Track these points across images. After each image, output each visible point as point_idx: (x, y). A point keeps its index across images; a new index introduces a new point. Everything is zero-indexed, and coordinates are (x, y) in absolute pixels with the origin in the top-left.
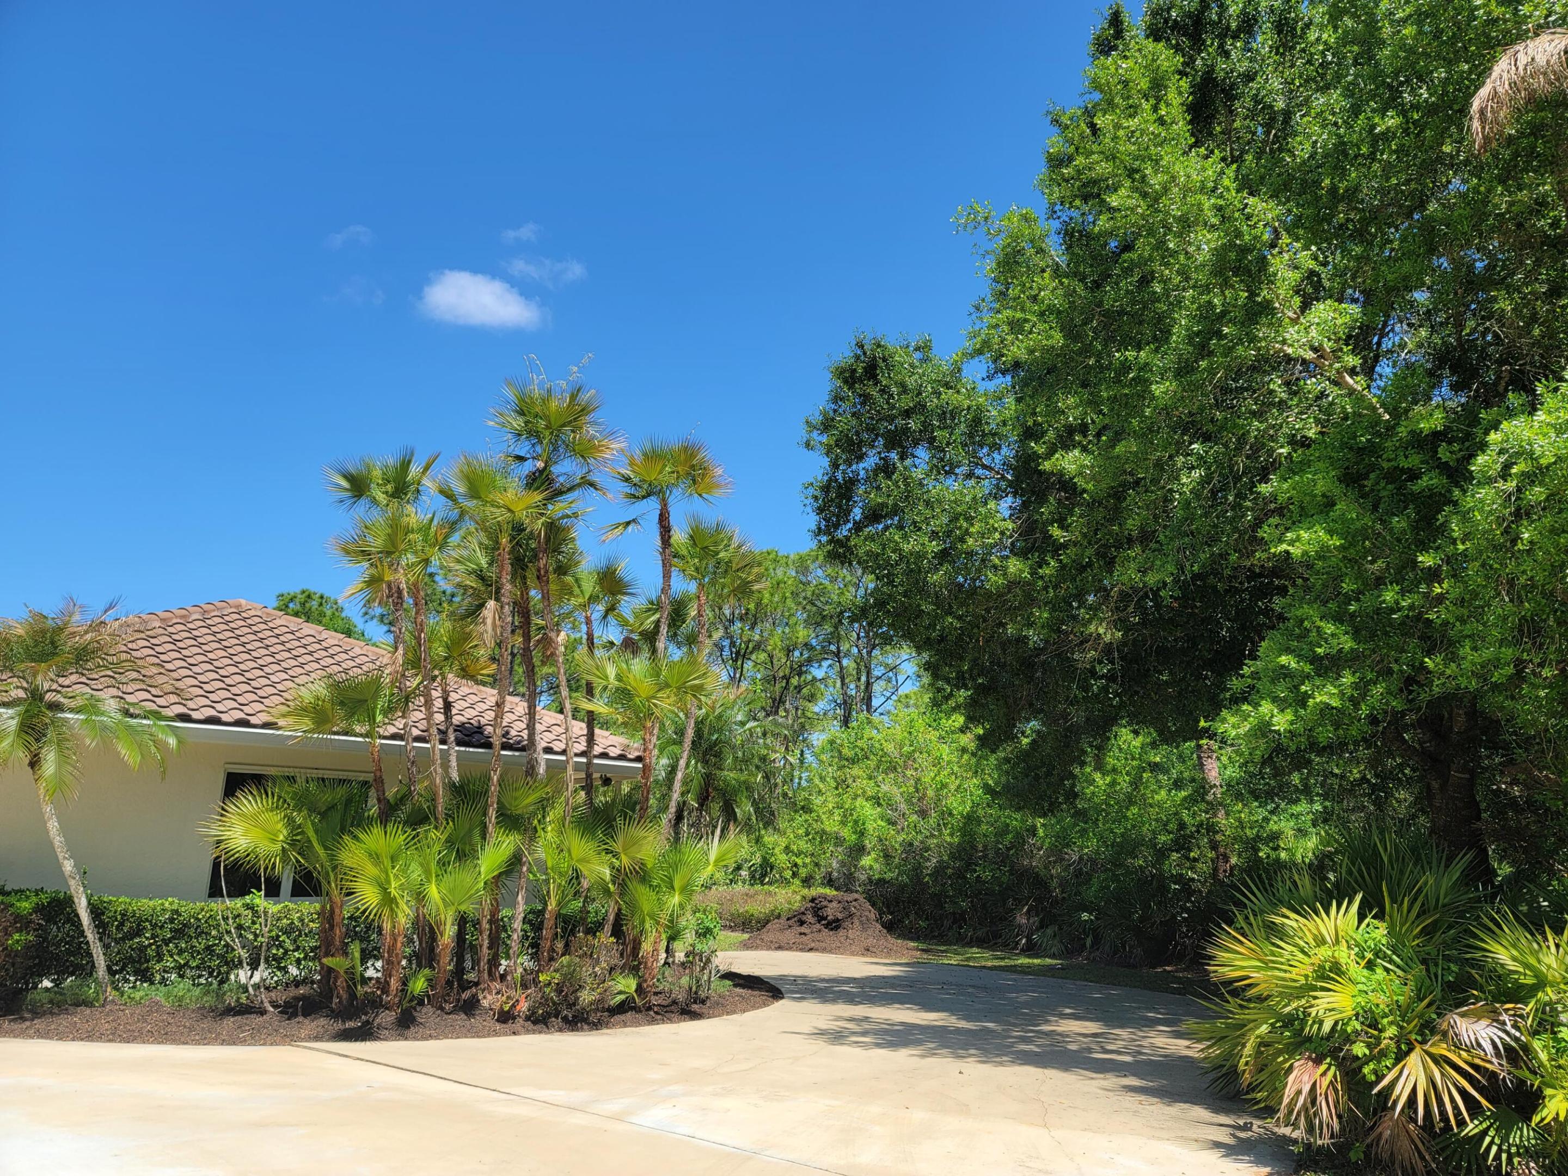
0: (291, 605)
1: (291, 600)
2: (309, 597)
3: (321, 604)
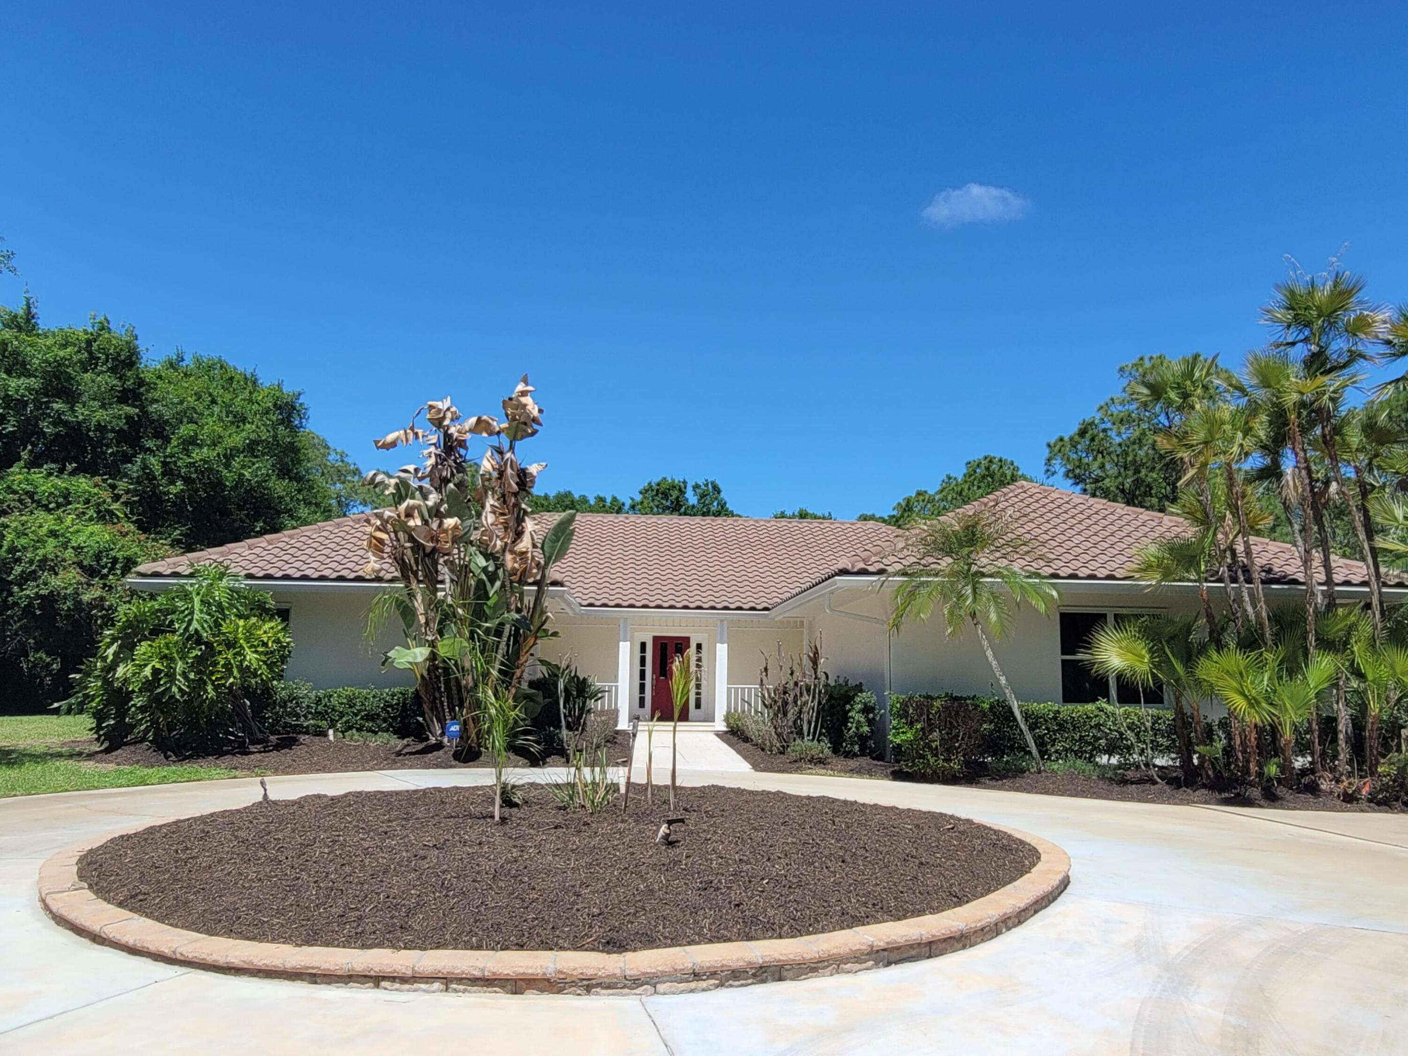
0: (978, 471)
1: (978, 465)
2: (991, 461)
3: (1001, 467)
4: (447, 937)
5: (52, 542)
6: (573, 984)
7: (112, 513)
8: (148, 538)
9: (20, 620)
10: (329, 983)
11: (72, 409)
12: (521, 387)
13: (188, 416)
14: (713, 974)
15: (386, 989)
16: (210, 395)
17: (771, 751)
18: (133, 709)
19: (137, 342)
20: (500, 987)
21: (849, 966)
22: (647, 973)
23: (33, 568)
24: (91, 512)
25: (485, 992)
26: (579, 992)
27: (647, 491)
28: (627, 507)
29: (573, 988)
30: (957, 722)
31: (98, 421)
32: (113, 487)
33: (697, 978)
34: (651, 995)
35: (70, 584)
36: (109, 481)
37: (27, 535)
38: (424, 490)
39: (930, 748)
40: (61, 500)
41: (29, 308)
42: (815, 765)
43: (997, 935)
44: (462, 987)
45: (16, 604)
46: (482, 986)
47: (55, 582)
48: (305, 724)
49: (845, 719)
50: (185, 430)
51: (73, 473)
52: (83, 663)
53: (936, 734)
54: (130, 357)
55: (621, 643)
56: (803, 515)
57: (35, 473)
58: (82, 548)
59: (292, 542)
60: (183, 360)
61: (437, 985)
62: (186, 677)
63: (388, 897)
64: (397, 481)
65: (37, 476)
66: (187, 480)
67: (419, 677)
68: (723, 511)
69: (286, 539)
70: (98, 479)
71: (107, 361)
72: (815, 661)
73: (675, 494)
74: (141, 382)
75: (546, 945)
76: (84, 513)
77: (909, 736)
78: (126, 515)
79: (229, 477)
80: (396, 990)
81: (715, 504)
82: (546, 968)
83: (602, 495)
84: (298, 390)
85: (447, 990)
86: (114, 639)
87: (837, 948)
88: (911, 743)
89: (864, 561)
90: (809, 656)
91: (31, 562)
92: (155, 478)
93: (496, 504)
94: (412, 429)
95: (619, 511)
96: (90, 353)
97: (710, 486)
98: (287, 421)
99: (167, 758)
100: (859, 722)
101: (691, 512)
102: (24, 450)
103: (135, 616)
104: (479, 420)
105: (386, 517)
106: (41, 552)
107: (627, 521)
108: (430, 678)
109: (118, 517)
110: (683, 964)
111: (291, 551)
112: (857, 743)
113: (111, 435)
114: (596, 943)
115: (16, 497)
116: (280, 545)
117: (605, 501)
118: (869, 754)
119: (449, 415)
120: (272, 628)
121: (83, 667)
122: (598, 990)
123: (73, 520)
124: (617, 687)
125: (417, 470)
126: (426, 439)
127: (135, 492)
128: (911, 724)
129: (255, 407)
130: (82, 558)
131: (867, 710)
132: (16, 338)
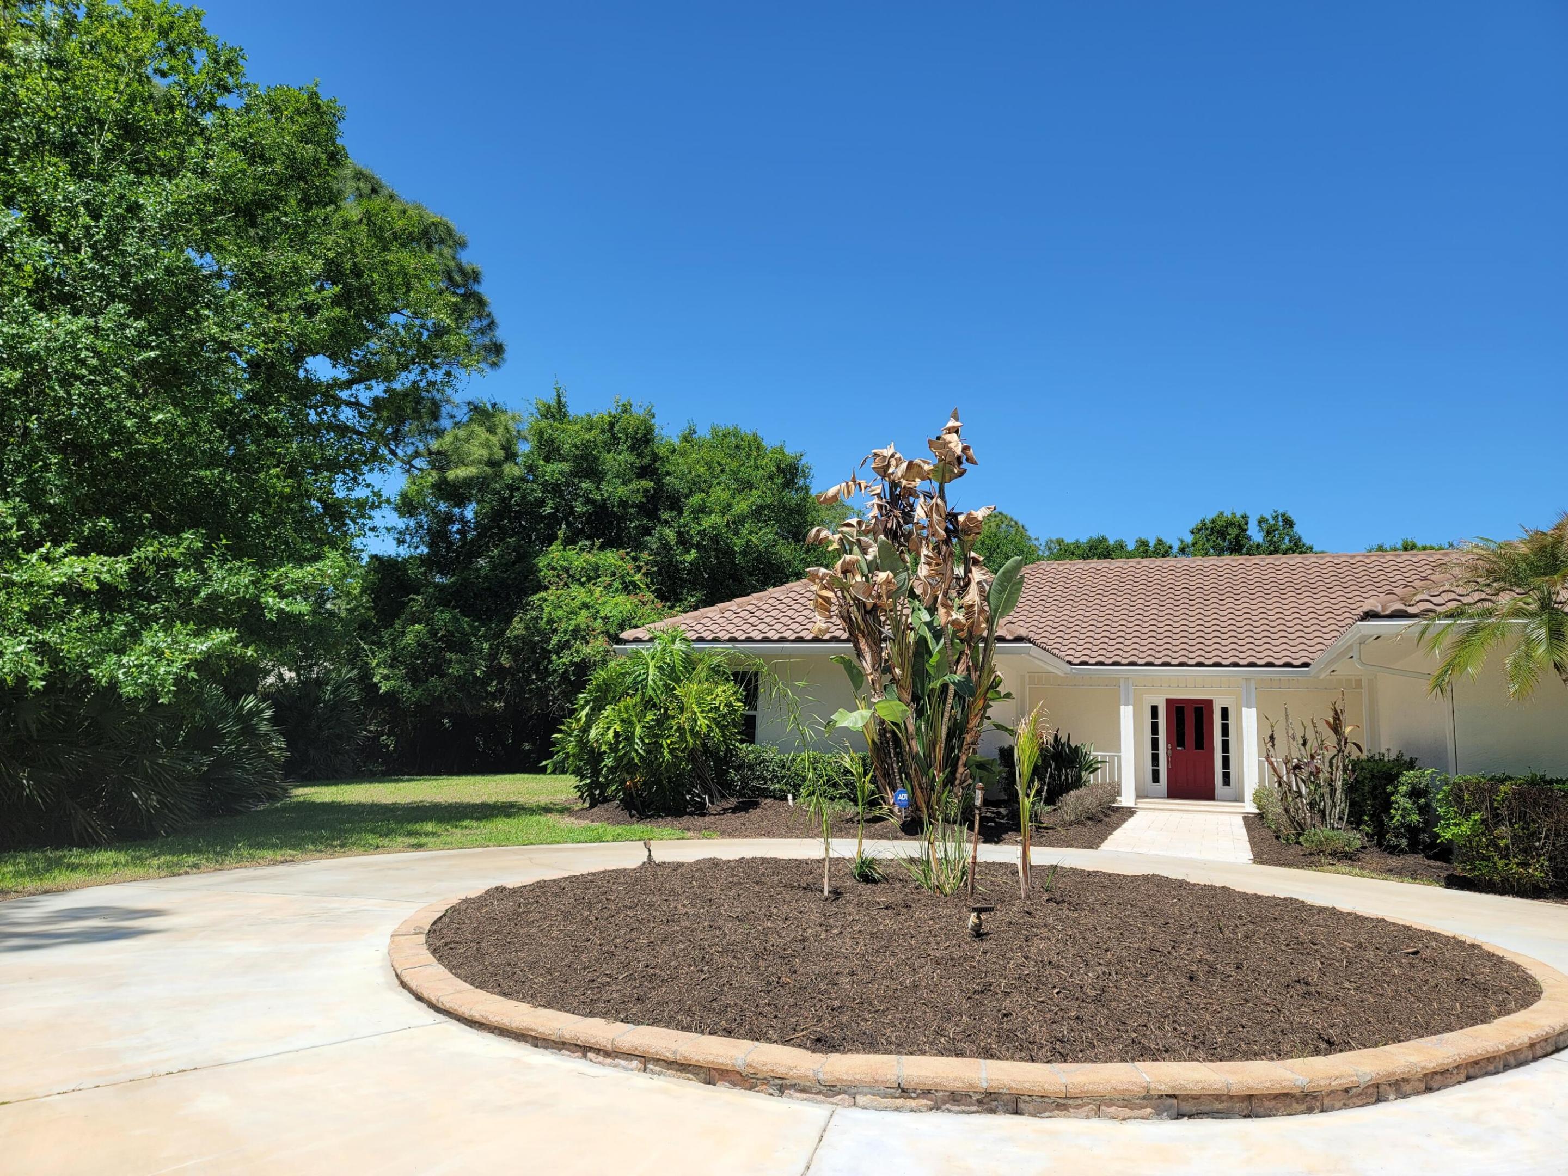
4: (666, 1014)
5: (584, 613)
6: (765, 1081)
7: (635, 586)
8: (664, 606)
9: (559, 686)
10: (546, 1048)
11: (598, 488)
12: (952, 423)
13: (698, 485)
14: (926, 1093)
15: (591, 1061)
16: (720, 465)
17: (1287, 840)
18: (605, 769)
19: (653, 421)
20: (693, 1074)
21: (1113, 1110)
22: (843, 1080)
23: (567, 637)
24: (617, 584)
25: (679, 1077)
26: (771, 1091)
27: (1200, 530)
28: (1175, 550)
29: (764, 1086)
30: (1537, 814)
31: (620, 497)
32: (635, 559)
33: (906, 1095)
34: (849, 1106)
35: (598, 652)
36: (633, 554)
37: (561, 607)
38: (863, 544)
39: (1497, 847)
40: (592, 574)
41: (559, 397)
42: (1339, 860)
43: (1378, 1101)
44: (658, 1069)
45: (555, 671)
46: (677, 1071)
47: (586, 650)
48: (772, 788)
49: (1387, 804)
50: (696, 499)
51: (602, 548)
52: (563, 724)
53: (1504, 829)
54: (645, 435)
55: (1122, 707)
56: (1409, 547)
57: (570, 550)
58: (608, 618)
59: (761, 604)
60: (695, 433)
61: (635, 1064)
62: (643, 741)
63: (647, 966)
64: (840, 535)
65: (571, 553)
66: (698, 546)
67: (870, 741)
68: (1298, 547)
69: (755, 602)
70: (622, 552)
71: (627, 440)
72: (1336, 727)
73: (1233, 532)
74: (655, 457)
75: (756, 1035)
76: (611, 585)
77: (1465, 828)
78: (647, 585)
79: (738, 544)
80: (600, 1063)
81: (1287, 539)
82: (736, 1059)
83: (1143, 538)
84: (799, 451)
85: (645, 1070)
86: (587, 702)
87: (1094, 1083)
88: (1469, 839)
89: (1404, 600)
90: (1327, 722)
91: (566, 632)
92: (671, 549)
93: (930, 554)
94: (854, 481)
95: (1166, 554)
96: (613, 434)
97: (1280, 519)
98: (789, 484)
99: (632, 816)
100: (1404, 809)
101: (1255, 550)
102: (560, 529)
103: (604, 680)
104: (910, 464)
105: (820, 574)
106: (573, 623)
107: (1138, 566)
108: (881, 743)
109: (640, 588)
110: (886, 1076)
111: (774, 613)
112: (1405, 836)
113: (632, 511)
114: (805, 1039)
115: (555, 573)
116: (749, 608)
117: (1148, 545)
118: (1423, 851)
119: (893, 462)
120: (724, 691)
121: (563, 728)
122: (791, 1092)
123: (601, 592)
124: (1119, 757)
125: (859, 523)
126: (868, 489)
127: (655, 563)
128: (1467, 813)
129: (760, 473)
130: (609, 627)
131: (1416, 793)
132: (551, 426)
